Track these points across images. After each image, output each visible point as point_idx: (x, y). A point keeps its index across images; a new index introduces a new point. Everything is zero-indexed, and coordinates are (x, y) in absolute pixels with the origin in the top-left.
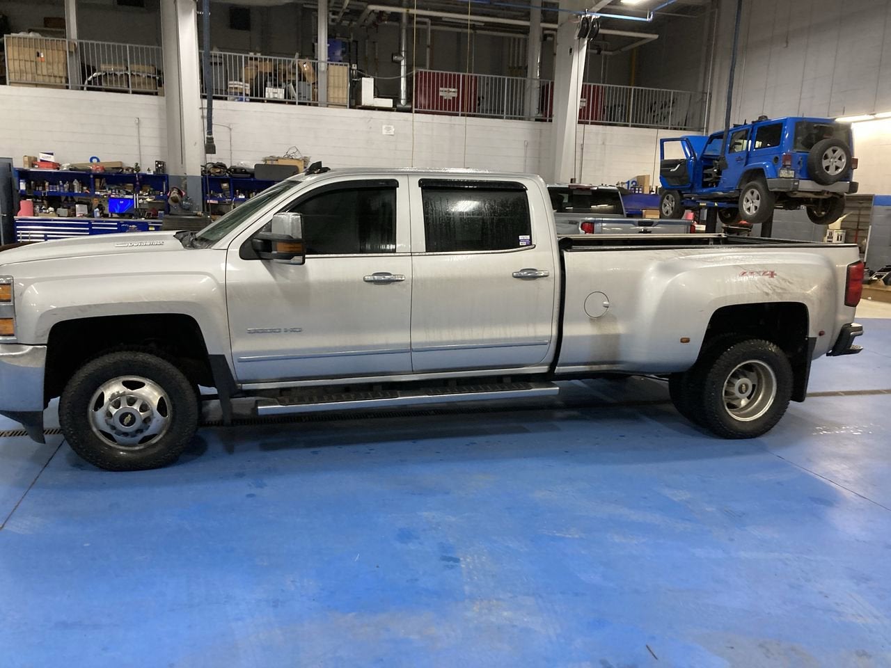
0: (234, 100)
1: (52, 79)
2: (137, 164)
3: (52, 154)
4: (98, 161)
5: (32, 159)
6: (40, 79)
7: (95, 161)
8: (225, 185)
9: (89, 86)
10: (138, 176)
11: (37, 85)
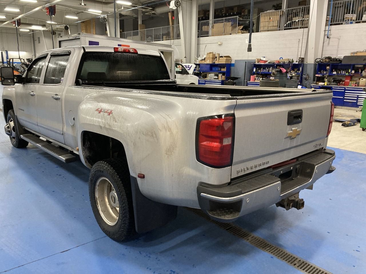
0: (345, 24)
1: (273, 27)
2: (293, 59)
3: (265, 57)
4: (282, 59)
5: (259, 60)
6: (269, 29)
7: (281, 59)
8: (328, 67)
9: (285, 28)
10: (291, 64)
11: (268, 31)
